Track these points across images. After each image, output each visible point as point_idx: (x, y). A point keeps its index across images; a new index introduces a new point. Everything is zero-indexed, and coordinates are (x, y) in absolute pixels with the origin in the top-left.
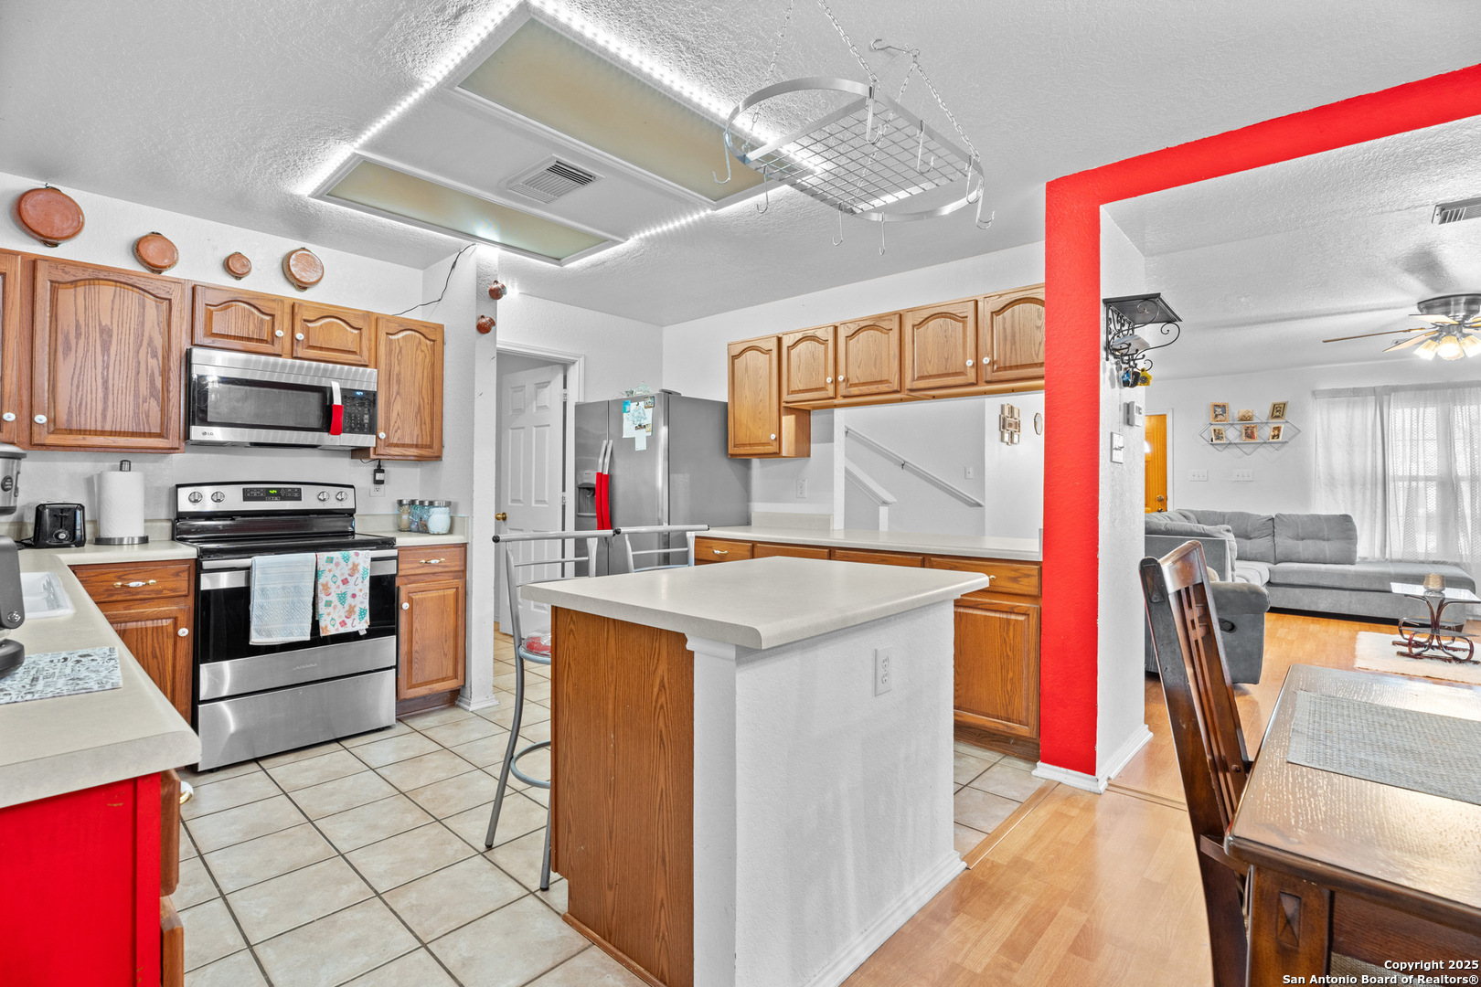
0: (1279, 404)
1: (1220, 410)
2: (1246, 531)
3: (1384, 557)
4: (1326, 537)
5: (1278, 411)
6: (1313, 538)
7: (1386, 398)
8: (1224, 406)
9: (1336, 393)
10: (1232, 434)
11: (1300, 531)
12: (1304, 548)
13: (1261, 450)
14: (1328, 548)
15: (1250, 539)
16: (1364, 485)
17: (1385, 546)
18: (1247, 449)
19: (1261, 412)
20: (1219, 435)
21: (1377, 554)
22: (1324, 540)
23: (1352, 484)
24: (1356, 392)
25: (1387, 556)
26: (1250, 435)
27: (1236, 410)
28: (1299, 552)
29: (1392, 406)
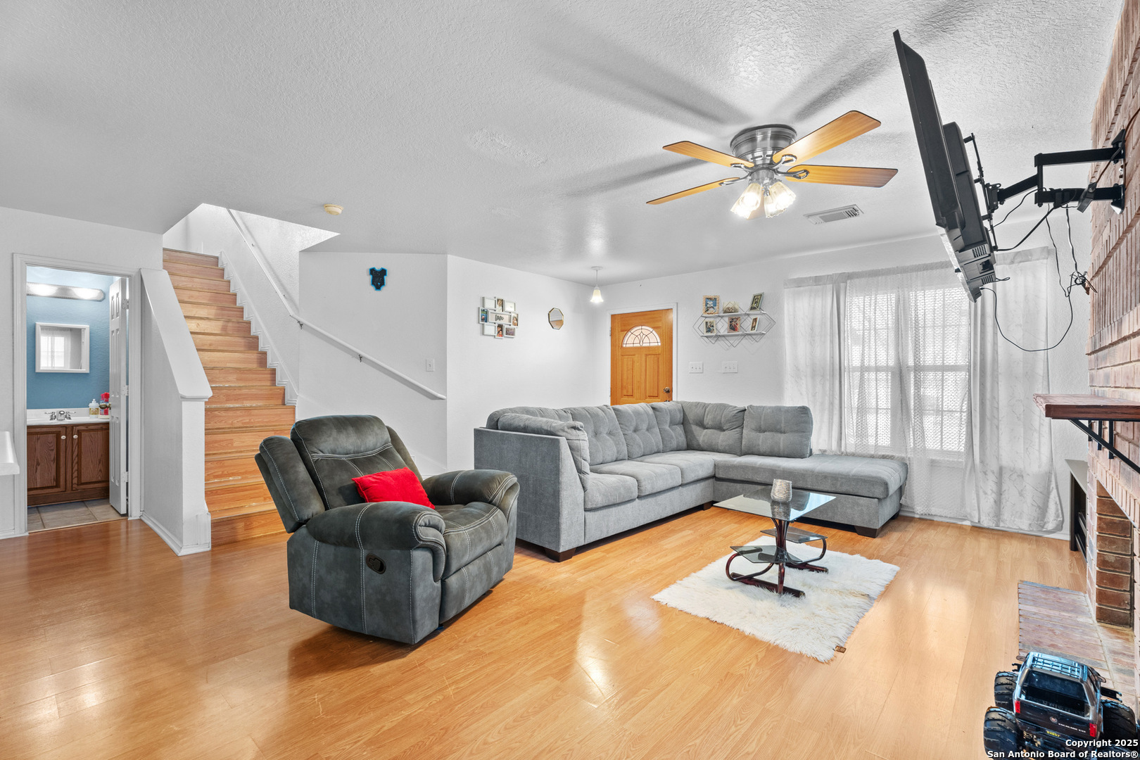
0: (758, 296)
1: (711, 302)
2: (721, 423)
3: (840, 450)
4: (783, 430)
5: (757, 302)
6: (772, 431)
7: (842, 285)
8: (715, 299)
9: (799, 283)
10: (722, 326)
11: (762, 423)
12: (764, 441)
13: (745, 342)
14: (783, 440)
15: (724, 430)
16: (823, 376)
17: (841, 440)
18: (732, 340)
19: (744, 304)
20: (709, 328)
21: (834, 447)
22: (781, 432)
23: (813, 376)
24: (817, 280)
25: (843, 449)
26: (733, 328)
27: (724, 303)
28: (758, 445)
29: (848, 294)
